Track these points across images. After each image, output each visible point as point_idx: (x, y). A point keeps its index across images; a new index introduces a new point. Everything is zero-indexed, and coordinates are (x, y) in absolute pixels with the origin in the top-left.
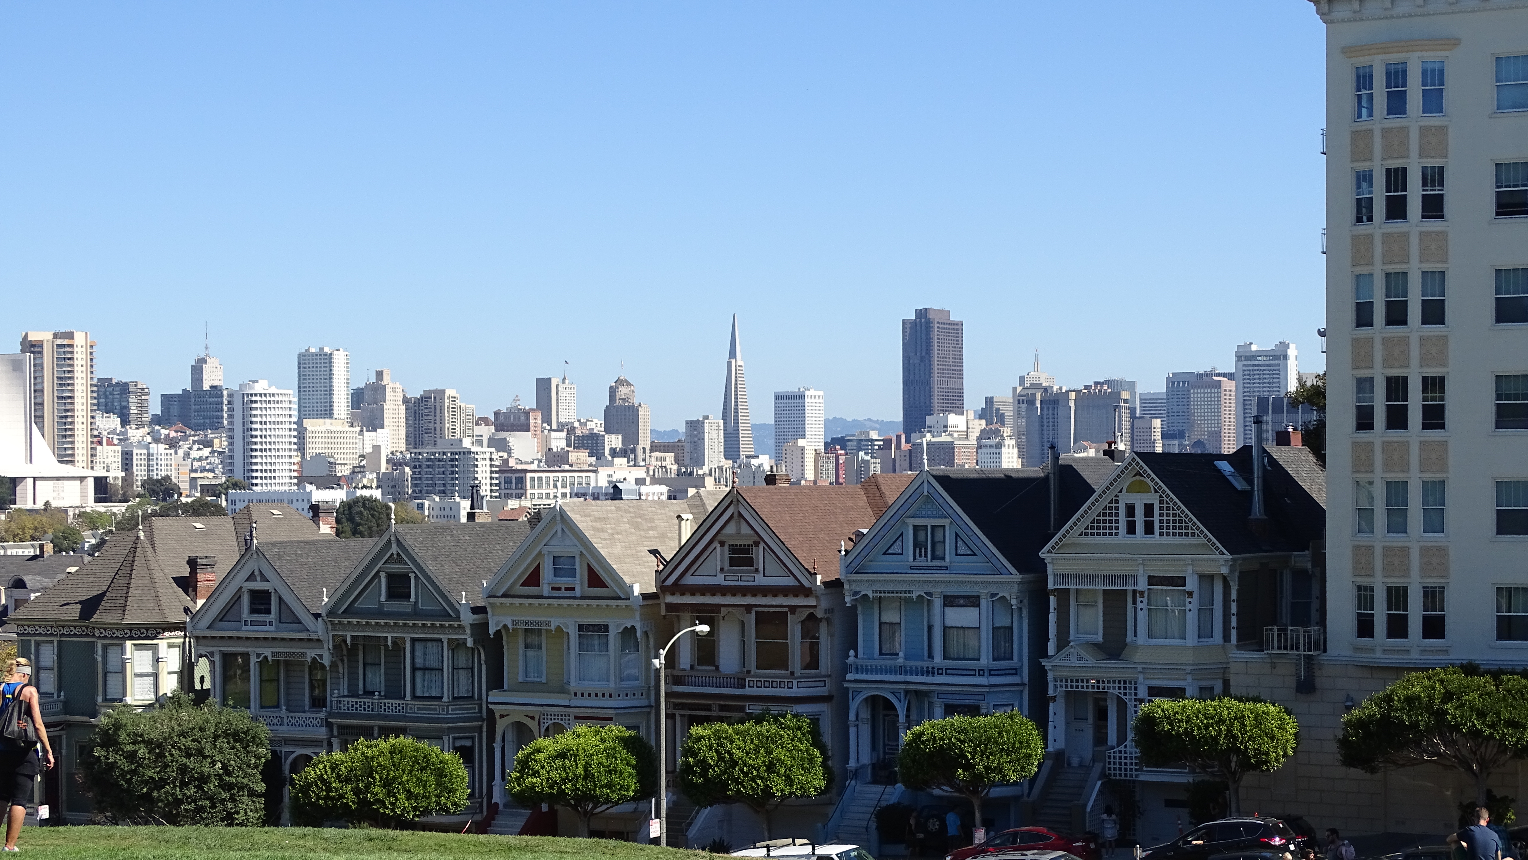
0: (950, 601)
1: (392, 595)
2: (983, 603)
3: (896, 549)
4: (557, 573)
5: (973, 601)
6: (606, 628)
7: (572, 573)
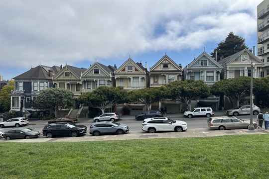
0: (208, 72)
1: (95, 73)
2: (215, 72)
3: (197, 64)
4: (128, 69)
5: (213, 72)
6: (138, 77)
7: (132, 69)
